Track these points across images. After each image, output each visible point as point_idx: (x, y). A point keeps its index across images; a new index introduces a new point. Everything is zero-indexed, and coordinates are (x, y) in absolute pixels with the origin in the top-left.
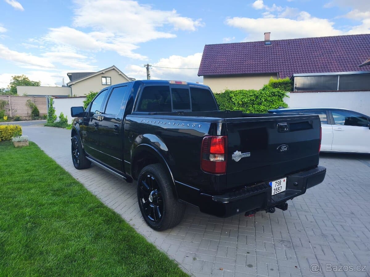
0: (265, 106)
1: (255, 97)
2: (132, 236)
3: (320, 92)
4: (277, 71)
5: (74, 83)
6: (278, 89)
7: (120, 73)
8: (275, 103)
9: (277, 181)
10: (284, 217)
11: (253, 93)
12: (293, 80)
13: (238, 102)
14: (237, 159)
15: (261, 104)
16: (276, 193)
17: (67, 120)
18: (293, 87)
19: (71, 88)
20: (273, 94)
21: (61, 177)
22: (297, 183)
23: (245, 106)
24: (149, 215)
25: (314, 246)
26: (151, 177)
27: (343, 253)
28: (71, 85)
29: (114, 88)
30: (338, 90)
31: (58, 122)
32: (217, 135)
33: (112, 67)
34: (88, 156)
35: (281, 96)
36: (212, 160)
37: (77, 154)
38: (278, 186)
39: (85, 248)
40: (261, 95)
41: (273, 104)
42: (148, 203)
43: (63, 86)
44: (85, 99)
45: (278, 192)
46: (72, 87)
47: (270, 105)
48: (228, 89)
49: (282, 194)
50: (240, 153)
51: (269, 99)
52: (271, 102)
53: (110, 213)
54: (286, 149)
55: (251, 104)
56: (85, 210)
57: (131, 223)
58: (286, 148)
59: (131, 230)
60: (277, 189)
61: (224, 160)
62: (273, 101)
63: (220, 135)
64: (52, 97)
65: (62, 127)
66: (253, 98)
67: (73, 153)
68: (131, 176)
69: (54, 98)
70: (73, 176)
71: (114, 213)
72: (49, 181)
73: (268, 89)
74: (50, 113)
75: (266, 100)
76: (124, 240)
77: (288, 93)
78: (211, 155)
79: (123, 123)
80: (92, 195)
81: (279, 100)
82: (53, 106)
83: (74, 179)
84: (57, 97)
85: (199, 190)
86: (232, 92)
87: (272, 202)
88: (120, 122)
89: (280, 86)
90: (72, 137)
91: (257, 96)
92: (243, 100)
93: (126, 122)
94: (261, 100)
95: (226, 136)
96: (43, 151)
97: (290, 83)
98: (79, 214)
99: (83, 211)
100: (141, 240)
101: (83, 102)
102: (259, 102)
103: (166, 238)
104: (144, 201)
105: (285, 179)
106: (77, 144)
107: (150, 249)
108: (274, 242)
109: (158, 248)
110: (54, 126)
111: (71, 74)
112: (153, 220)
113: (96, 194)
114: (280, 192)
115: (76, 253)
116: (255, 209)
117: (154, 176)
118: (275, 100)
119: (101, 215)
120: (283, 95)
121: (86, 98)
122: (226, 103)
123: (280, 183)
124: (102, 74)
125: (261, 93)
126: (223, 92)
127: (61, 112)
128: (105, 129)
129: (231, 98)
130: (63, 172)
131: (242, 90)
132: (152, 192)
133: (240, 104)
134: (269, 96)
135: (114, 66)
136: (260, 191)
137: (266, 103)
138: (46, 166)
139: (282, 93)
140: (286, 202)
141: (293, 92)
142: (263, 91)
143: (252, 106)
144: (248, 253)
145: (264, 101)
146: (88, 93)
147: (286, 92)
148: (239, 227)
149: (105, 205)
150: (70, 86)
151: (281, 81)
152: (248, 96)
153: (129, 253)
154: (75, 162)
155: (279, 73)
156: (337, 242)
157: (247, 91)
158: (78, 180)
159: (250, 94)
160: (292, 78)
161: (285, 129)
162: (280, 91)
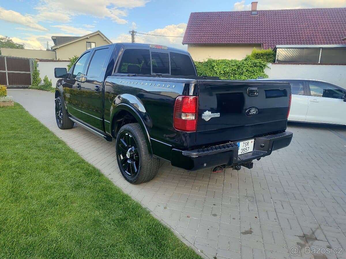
0: (246, 76)
1: (237, 67)
2: (109, 188)
3: (301, 64)
4: (262, 42)
5: (58, 47)
6: (260, 60)
7: (105, 39)
8: (256, 74)
9: (245, 142)
10: (252, 177)
11: (235, 63)
12: (276, 52)
13: (220, 71)
14: (207, 119)
15: (242, 74)
16: (243, 153)
17: (51, 83)
18: (275, 59)
19: (55, 52)
20: (254, 64)
21: (45, 135)
22: (264, 145)
23: (227, 75)
24: (126, 170)
25: (276, 202)
26: (128, 135)
27: (300, 208)
28: (56, 49)
29: (96, 50)
30: (319, 63)
31: (42, 85)
32: (190, 95)
33: (97, 32)
34: (71, 116)
35: (262, 67)
36: (183, 118)
37: (61, 115)
38: (245, 146)
39: (66, 195)
40: (243, 65)
41: (254, 75)
42: (126, 159)
43: (48, 50)
44: (68, 63)
45: (245, 152)
46: (57, 51)
47: (251, 76)
48: (211, 58)
49: (248, 154)
50: (210, 112)
51: (251, 69)
52: (253, 72)
53: (90, 168)
54: (255, 113)
55: (233, 74)
56: (68, 164)
57: (110, 177)
58: (255, 111)
59: (108, 182)
60: (245, 149)
61: (194, 119)
62: (254, 71)
63: (192, 95)
64: (37, 60)
65: (46, 90)
66: (234, 68)
67: (57, 114)
68: (110, 134)
69: (39, 61)
70: (57, 135)
71: (94, 168)
72: (34, 138)
73: (250, 60)
74: (35, 75)
75: (248, 70)
76: (103, 191)
77: (270, 65)
78: (183, 114)
79: (104, 85)
80: (74, 152)
81: (260, 71)
82: (38, 69)
83: (58, 138)
84: (41, 61)
85: (171, 146)
86: (214, 61)
87: (239, 159)
88: (101, 84)
89: (262, 57)
90: (55, 98)
91: (239, 66)
92: (225, 70)
93: (107, 84)
94: (242, 70)
95: (197, 97)
96: (27, 112)
97: (272, 54)
98: (62, 167)
99: (65, 165)
100: (118, 192)
101: (67, 66)
102: (240, 72)
103: (141, 190)
104: (122, 158)
105: (253, 140)
106: (60, 105)
107: (125, 198)
108: (239, 197)
109: (133, 198)
110: (39, 89)
111: (55, 38)
112: (130, 174)
113: (78, 151)
114: (247, 152)
115: (58, 199)
116: (222, 166)
117: (132, 134)
118: (256, 71)
119: (82, 169)
120: (265, 66)
121: (70, 62)
122: (208, 72)
123: (248, 144)
124: (87, 39)
125: (243, 63)
126: (206, 60)
127: (45, 76)
128: (87, 91)
129: (213, 67)
130: (47, 131)
131: (224, 59)
132: (129, 149)
133: (221, 73)
134: (251, 67)
135: (99, 31)
136: (227, 149)
137: (247, 73)
138: (31, 125)
139: (264, 64)
140: (252, 161)
141: (274, 64)
142: (244, 62)
143: (234, 76)
144: (214, 205)
145: (245, 71)
146: (72, 57)
147: (267, 63)
148: (208, 184)
149: (86, 161)
150: (54, 50)
151: (263, 52)
152: (230, 66)
153: (106, 201)
154: (58, 123)
155: (263, 44)
156: (296, 199)
157: (229, 61)
158: (61, 139)
159: (232, 64)
160: (275, 50)
161: (255, 94)
162: (262, 62)
